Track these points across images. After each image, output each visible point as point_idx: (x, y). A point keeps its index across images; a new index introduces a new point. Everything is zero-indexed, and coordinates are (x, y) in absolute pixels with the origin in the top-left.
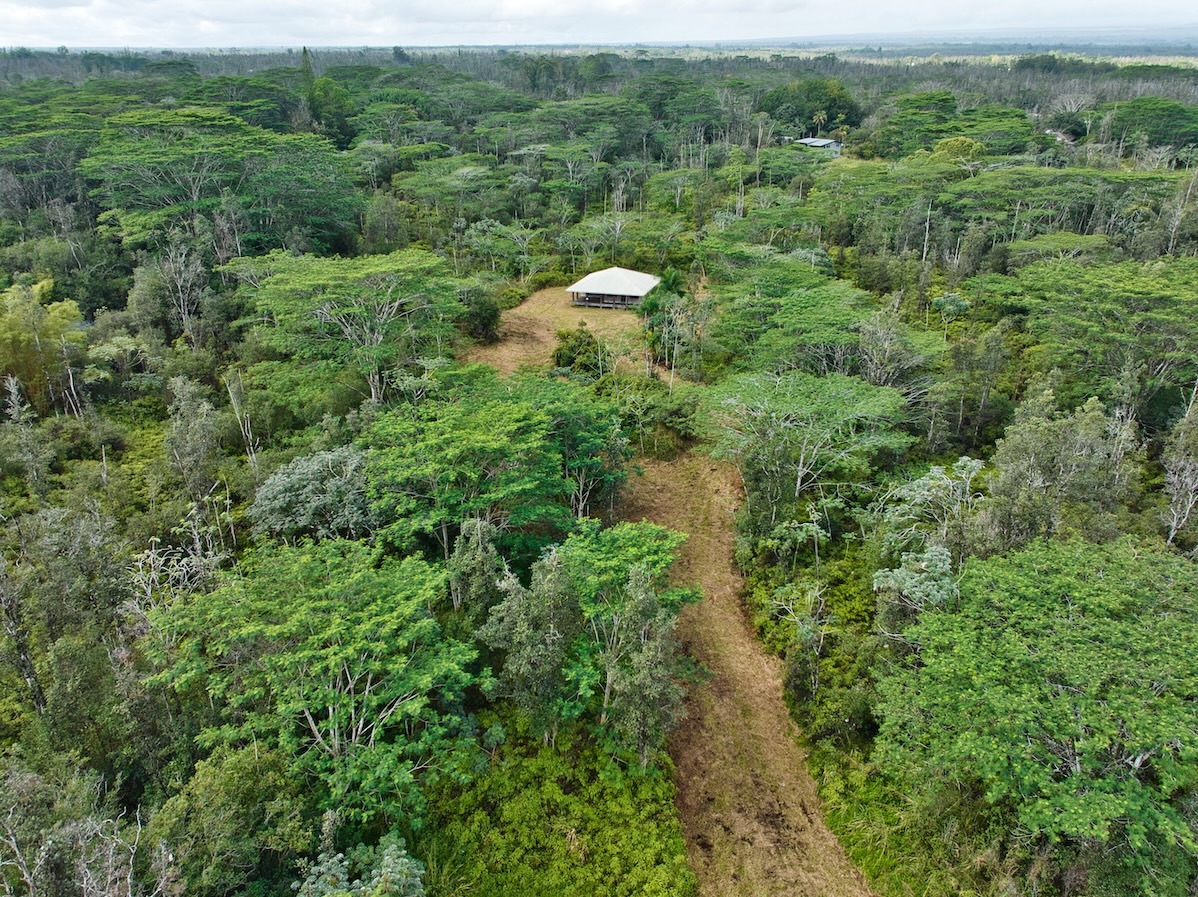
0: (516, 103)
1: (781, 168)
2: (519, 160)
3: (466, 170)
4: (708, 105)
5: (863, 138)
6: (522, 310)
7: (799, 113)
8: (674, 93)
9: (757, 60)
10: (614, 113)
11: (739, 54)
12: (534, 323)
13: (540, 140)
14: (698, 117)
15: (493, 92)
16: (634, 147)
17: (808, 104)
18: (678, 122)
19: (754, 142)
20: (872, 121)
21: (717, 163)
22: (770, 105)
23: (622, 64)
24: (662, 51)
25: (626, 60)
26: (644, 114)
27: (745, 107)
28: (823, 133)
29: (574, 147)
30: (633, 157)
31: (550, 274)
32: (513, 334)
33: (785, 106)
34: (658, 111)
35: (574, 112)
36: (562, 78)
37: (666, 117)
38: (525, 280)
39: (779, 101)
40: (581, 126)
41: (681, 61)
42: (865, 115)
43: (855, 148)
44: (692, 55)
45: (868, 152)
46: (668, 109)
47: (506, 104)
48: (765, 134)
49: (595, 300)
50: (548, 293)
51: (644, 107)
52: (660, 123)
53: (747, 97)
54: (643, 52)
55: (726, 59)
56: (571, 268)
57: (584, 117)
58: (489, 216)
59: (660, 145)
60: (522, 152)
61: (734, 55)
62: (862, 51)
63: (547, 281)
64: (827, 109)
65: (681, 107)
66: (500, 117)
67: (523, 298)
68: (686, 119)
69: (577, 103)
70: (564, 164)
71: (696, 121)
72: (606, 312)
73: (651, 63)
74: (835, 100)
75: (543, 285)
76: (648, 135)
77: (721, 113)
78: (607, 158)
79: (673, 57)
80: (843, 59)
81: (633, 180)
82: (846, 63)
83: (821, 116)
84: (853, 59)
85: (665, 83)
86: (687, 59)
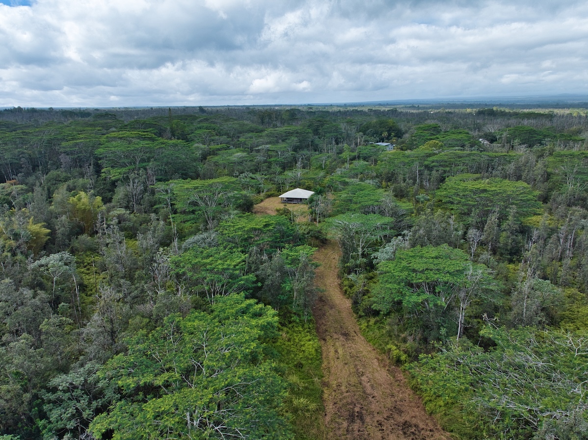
0: (256, 129)
1: (366, 154)
2: (258, 151)
3: (239, 154)
4: (337, 130)
5: (403, 142)
6: (262, 204)
7: (376, 133)
8: (322, 125)
9: (361, 111)
10: (297, 133)
11: (354, 108)
12: (266, 208)
13: (267, 143)
14: (332, 134)
15: (247, 125)
16: (306, 146)
17: (380, 129)
18: (324, 136)
19: (356, 144)
20: (407, 136)
21: (341, 151)
22: (364, 130)
23: (302, 113)
24: (320, 107)
25: (303, 111)
26: (310, 133)
27: (353, 130)
28: (387, 141)
29: (281, 146)
30: (305, 150)
31: (272, 192)
32: (258, 212)
33: (370, 130)
34: (316, 132)
35: (281, 133)
36: (275, 119)
37: (319, 135)
38: (262, 194)
39: (368, 128)
40: (285, 137)
41: (328, 112)
42: (404, 133)
43: (399, 147)
44: (333, 109)
45: (404, 148)
46: (320, 131)
47: (252, 129)
48: (361, 141)
49: (290, 200)
50: (271, 199)
51: (310, 130)
52: (317, 137)
53: (354, 127)
54: (311, 108)
55: (348, 111)
56: (280, 189)
57: (285, 134)
58: (248, 171)
59: (317, 145)
60: (259, 148)
61: (352, 109)
62: (410, 107)
63: (271, 195)
64: (388, 131)
65: (325, 130)
66: (250, 135)
67: (262, 201)
68: (328, 135)
69: (282, 129)
70: (277, 152)
71: (332, 136)
72: (294, 205)
73: (314, 113)
74: (391, 128)
75: (269, 196)
76: (312, 142)
77: (342, 133)
78: (295, 150)
79: (325, 110)
80: (400, 111)
81: (305, 158)
82: (401, 112)
83: (385, 134)
84: (404, 111)
85: (319, 121)
86: (330, 111)
